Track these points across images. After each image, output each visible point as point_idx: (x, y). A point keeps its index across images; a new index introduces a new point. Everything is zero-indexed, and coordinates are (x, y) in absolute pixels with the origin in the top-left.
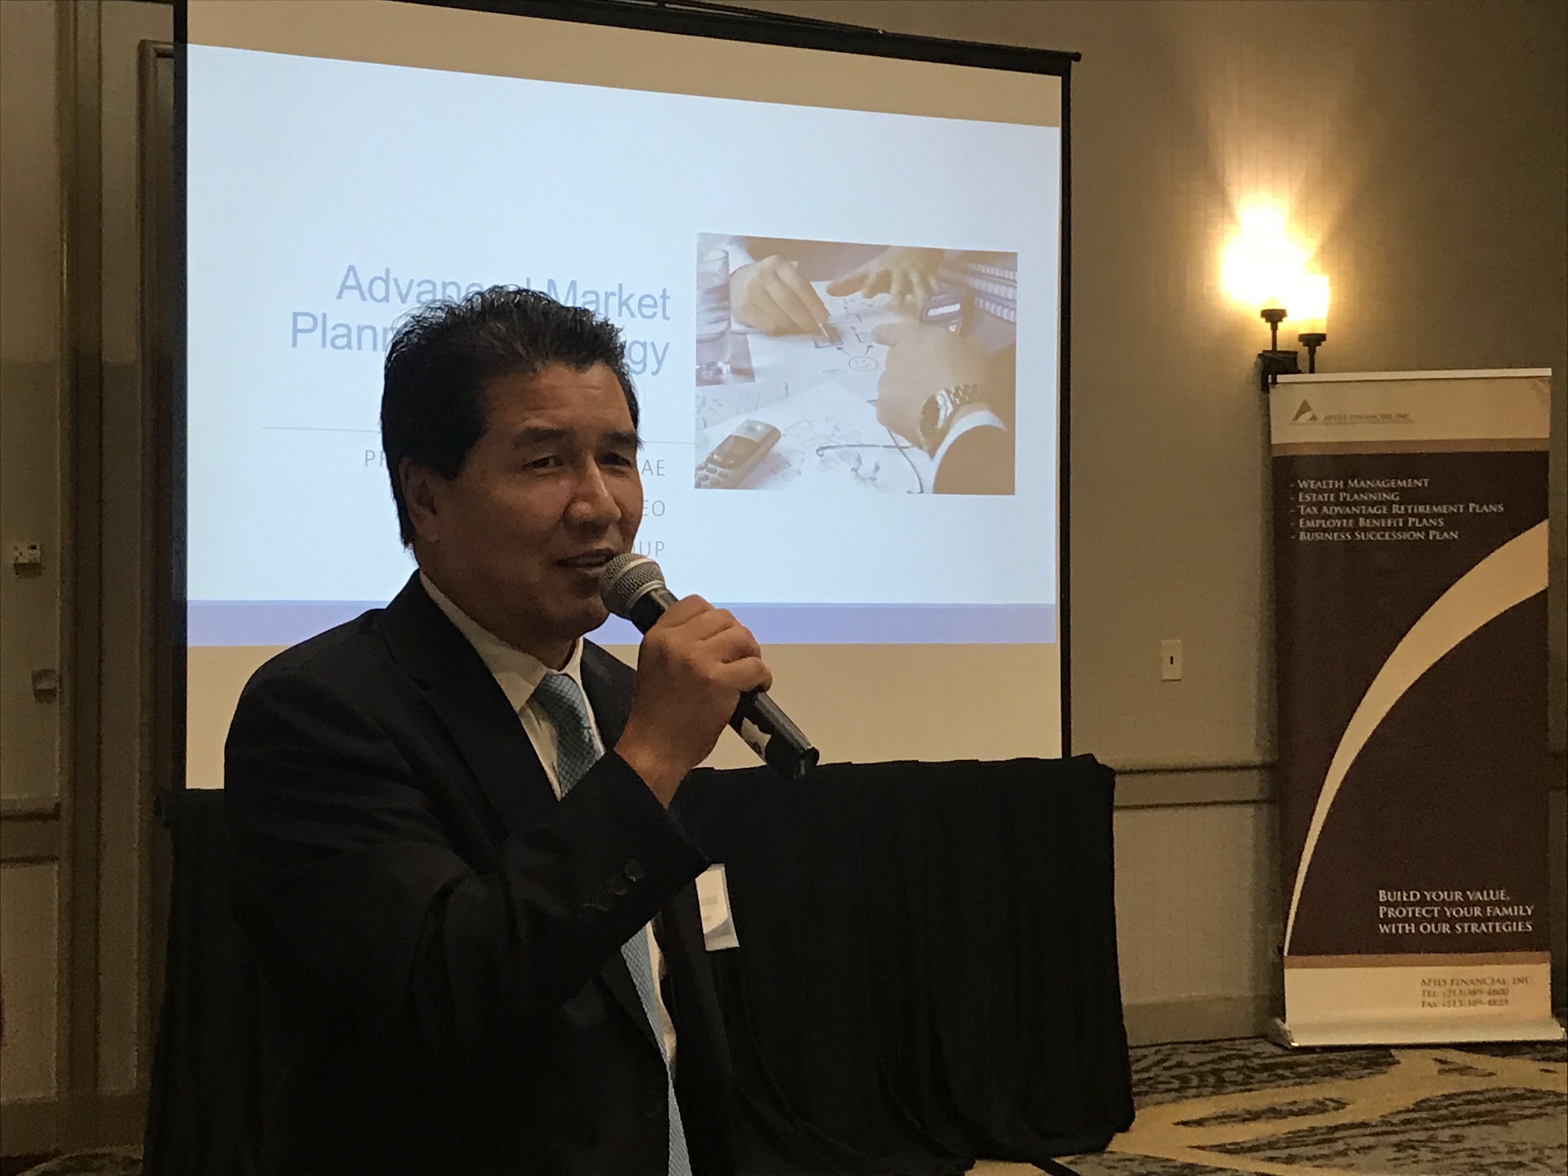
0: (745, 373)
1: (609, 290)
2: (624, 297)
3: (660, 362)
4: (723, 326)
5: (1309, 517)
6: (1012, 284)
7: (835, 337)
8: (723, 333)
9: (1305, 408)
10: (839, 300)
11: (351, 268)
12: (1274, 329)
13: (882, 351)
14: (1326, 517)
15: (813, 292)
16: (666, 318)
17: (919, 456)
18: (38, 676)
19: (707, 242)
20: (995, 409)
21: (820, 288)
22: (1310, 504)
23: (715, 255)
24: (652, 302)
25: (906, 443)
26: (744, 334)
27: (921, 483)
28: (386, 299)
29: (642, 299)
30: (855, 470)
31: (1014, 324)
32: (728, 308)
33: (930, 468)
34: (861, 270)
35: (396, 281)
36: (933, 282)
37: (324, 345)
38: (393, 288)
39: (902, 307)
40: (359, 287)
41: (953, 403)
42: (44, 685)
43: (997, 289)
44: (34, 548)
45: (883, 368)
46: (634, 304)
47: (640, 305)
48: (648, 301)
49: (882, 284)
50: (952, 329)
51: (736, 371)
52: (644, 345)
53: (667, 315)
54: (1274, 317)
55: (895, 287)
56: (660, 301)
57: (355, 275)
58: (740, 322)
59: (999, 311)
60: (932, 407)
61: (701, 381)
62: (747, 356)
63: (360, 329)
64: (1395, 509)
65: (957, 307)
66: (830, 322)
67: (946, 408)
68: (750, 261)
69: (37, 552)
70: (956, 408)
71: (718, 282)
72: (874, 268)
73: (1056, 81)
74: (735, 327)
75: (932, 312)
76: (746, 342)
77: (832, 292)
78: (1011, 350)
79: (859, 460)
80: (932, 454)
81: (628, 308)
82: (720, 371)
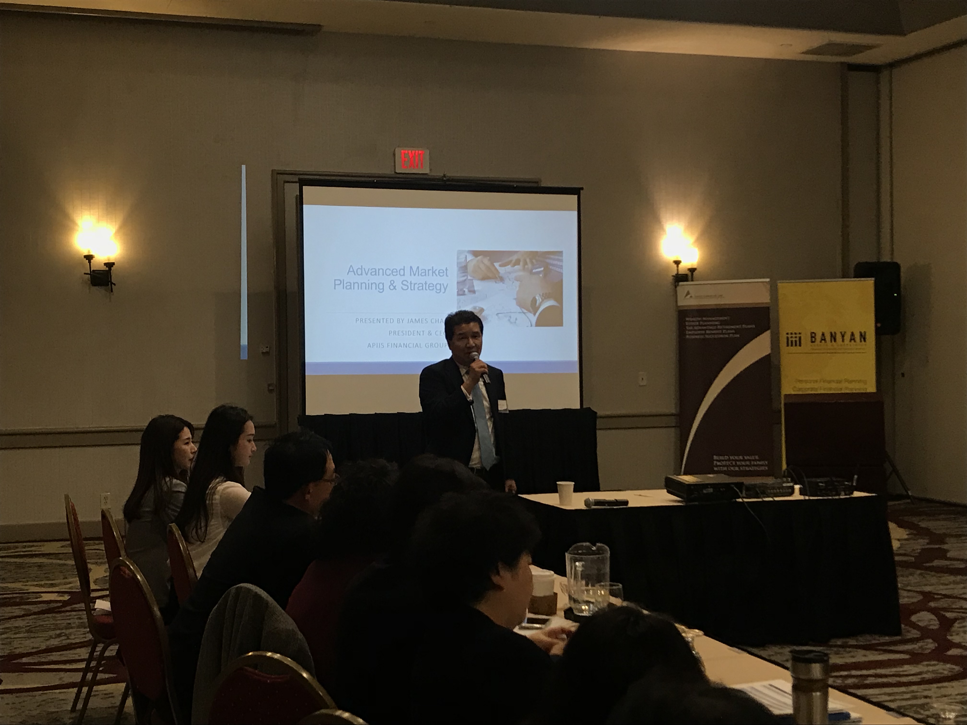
0: (474, 292)
1: (429, 269)
2: (434, 270)
3: (445, 290)
4: (465, 278)
5: (689, 330)
6: (561, 261)
7: (502, 279)
8: (465, 280)
9: (688, 293)
10: (503, 268)
11: (351, 266)
12: (678, 266)
13: (517, 283)
14: (695, 330)
15: (494, 265)
16: (447, 276)
17: (531, 315)
18: (269, 385)
19: (460, 253)
20: (556, 300)
21: (497, 265)
22: (690, 326)
23: (462, 257)
24: (442, 271)
25: (525, 311)
26: (472, 280)
27: (531, 323)
28: (362, 274)
29: (439, 271)
30: (509, 320)
31: (562, 273)
32: (467, 272)
33: (534, 319)
34: (510, 259)
35: (364, 269)
36: (534, 261)
37: (343, 288)
38: (363, 271)
39: (524, 269)
40: (354, 271)
41: (542, 299)
42: (271, 388)
43: (555, 262)
44: (267, 347)
45: (518, 289)
46: (437, 272)
47: (439, 273)
48: (441, 271)
49: (517, 262)
50: (541, 275)
51: (470, 291)
52: (440, 284)
53: (448, 275)
54: (677, 263)
55: (521, 263)
56: (445, 271)
57: (353, 268)
58: (471, 276)
59: (557, 269)
60: (534, 300)
61: (458, 295)
62: (473, 286)
63: (354, 283)
64: (719, 327)
65: (542, 269)
66: (500, 275)
67: (539, 299)
68: (473, 257)
69: (268, 348)
70: (543, 300)
71: (463, 264)
72: (514, 258)
73: (576, 196)
74: (469, 278)
75: (534, 271)
76: (473, 283)
77: (500, 266)
78: (562, 281)
79: (510, 317)
80: (535, 314)
81: (436, 274)
82: (464, 291)
